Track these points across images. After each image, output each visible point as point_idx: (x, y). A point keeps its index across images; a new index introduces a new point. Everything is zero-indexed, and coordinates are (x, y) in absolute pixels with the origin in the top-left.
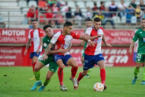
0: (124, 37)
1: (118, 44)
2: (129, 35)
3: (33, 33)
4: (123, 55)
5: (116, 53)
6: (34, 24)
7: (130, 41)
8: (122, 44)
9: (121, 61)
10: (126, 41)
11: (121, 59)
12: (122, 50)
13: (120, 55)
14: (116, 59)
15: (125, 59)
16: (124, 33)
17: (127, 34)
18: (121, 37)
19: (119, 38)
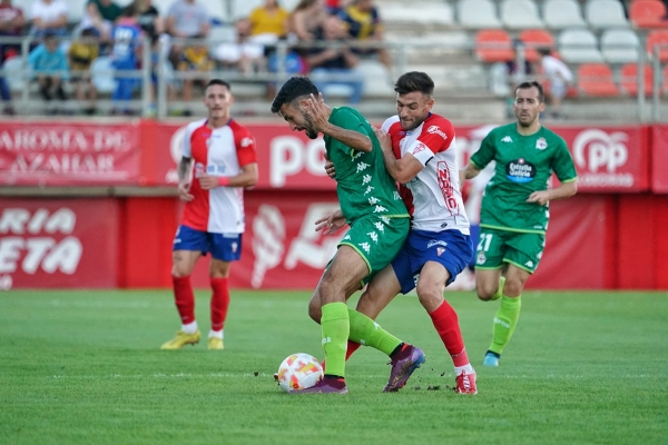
0: (59, 153)
1: (34, 184)
2: (81, 142)
3: (208, 141)
4: (59, 237)
5: (26, 225)
6: (212, 96)
7: (88, 170)
8: (48, 185)
9: (50, 265)
10: (70, 169)
11: (48, 252)
12: (52, 212)
13: (43, 234)
14: (24, 253)
15: (66, 253)
16: (60, 136)
17: (72, 139)
18: (47, 152)
19: (38, 160)
